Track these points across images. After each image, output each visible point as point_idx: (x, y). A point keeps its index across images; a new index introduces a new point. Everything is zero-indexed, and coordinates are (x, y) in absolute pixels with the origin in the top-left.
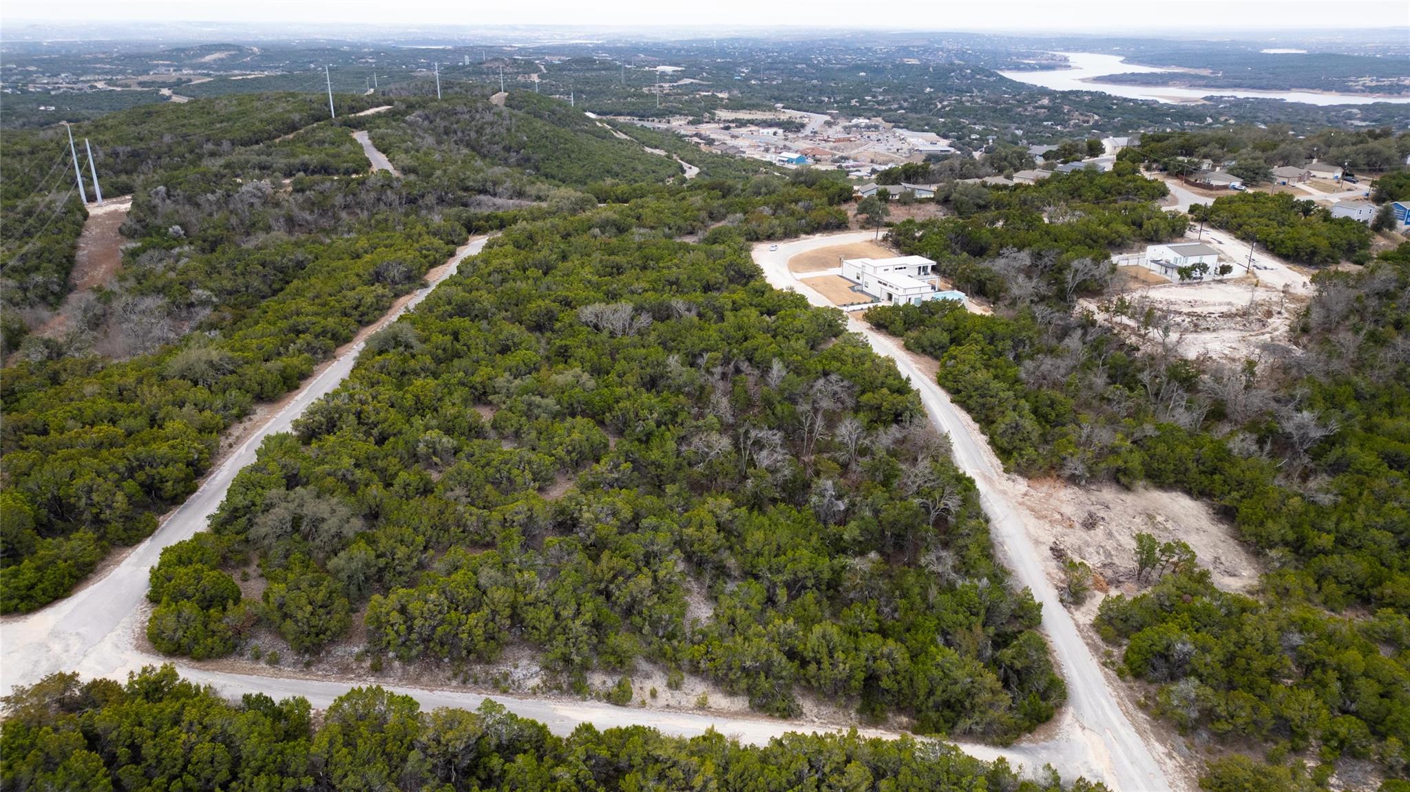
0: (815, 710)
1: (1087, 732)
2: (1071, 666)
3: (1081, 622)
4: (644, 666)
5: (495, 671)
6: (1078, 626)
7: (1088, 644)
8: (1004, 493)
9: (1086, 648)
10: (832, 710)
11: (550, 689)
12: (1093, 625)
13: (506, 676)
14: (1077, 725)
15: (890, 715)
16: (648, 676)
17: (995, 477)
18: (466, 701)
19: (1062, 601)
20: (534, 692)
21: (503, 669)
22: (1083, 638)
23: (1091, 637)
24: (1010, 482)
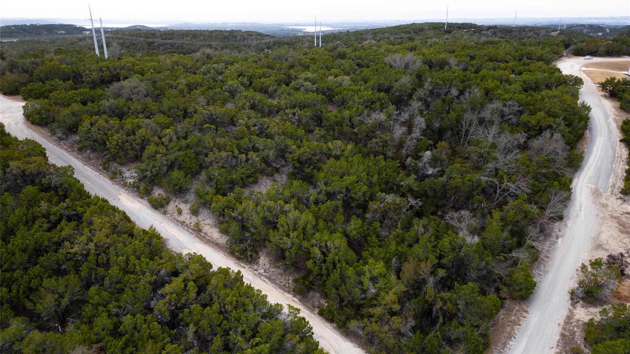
0: (267, 266)
2: (524, 343)
3: (576, 317)
4: (191, 197)
5: (120, 168)
6: (569, 319)
7: (563, 335)
8: (605, 206)
9: (558, 337)
10: (279, 271)
11: (134, 187)
12: (585, 324)
13: (121, 173)
15: (318, 295)
16: (186, 202)
17: (609, 193)
19: (572, 293)
20: (127, 185)
21: (124, 169)
22: (564, 329)
23: (573, 333)
24: (620, 202)
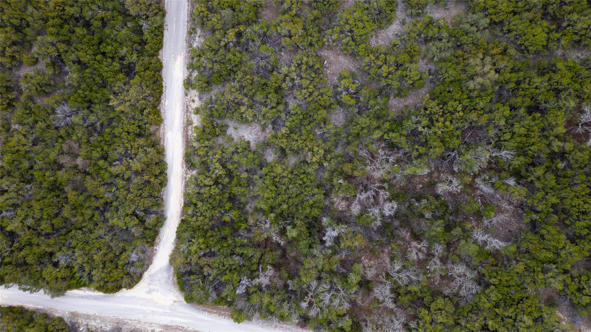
1: (173, 302)
4: (206, 97)
14: (177, 300)
16: (200, 99)
18: (182, 16)
20: (191, 46)
21: (199, 31)
